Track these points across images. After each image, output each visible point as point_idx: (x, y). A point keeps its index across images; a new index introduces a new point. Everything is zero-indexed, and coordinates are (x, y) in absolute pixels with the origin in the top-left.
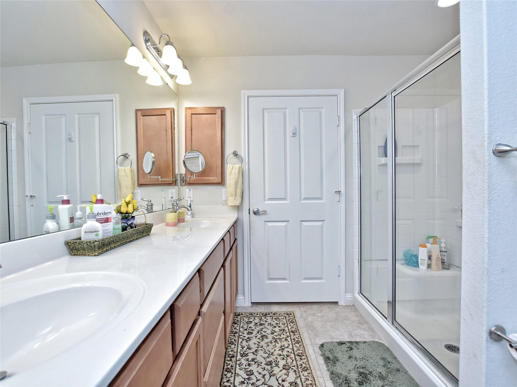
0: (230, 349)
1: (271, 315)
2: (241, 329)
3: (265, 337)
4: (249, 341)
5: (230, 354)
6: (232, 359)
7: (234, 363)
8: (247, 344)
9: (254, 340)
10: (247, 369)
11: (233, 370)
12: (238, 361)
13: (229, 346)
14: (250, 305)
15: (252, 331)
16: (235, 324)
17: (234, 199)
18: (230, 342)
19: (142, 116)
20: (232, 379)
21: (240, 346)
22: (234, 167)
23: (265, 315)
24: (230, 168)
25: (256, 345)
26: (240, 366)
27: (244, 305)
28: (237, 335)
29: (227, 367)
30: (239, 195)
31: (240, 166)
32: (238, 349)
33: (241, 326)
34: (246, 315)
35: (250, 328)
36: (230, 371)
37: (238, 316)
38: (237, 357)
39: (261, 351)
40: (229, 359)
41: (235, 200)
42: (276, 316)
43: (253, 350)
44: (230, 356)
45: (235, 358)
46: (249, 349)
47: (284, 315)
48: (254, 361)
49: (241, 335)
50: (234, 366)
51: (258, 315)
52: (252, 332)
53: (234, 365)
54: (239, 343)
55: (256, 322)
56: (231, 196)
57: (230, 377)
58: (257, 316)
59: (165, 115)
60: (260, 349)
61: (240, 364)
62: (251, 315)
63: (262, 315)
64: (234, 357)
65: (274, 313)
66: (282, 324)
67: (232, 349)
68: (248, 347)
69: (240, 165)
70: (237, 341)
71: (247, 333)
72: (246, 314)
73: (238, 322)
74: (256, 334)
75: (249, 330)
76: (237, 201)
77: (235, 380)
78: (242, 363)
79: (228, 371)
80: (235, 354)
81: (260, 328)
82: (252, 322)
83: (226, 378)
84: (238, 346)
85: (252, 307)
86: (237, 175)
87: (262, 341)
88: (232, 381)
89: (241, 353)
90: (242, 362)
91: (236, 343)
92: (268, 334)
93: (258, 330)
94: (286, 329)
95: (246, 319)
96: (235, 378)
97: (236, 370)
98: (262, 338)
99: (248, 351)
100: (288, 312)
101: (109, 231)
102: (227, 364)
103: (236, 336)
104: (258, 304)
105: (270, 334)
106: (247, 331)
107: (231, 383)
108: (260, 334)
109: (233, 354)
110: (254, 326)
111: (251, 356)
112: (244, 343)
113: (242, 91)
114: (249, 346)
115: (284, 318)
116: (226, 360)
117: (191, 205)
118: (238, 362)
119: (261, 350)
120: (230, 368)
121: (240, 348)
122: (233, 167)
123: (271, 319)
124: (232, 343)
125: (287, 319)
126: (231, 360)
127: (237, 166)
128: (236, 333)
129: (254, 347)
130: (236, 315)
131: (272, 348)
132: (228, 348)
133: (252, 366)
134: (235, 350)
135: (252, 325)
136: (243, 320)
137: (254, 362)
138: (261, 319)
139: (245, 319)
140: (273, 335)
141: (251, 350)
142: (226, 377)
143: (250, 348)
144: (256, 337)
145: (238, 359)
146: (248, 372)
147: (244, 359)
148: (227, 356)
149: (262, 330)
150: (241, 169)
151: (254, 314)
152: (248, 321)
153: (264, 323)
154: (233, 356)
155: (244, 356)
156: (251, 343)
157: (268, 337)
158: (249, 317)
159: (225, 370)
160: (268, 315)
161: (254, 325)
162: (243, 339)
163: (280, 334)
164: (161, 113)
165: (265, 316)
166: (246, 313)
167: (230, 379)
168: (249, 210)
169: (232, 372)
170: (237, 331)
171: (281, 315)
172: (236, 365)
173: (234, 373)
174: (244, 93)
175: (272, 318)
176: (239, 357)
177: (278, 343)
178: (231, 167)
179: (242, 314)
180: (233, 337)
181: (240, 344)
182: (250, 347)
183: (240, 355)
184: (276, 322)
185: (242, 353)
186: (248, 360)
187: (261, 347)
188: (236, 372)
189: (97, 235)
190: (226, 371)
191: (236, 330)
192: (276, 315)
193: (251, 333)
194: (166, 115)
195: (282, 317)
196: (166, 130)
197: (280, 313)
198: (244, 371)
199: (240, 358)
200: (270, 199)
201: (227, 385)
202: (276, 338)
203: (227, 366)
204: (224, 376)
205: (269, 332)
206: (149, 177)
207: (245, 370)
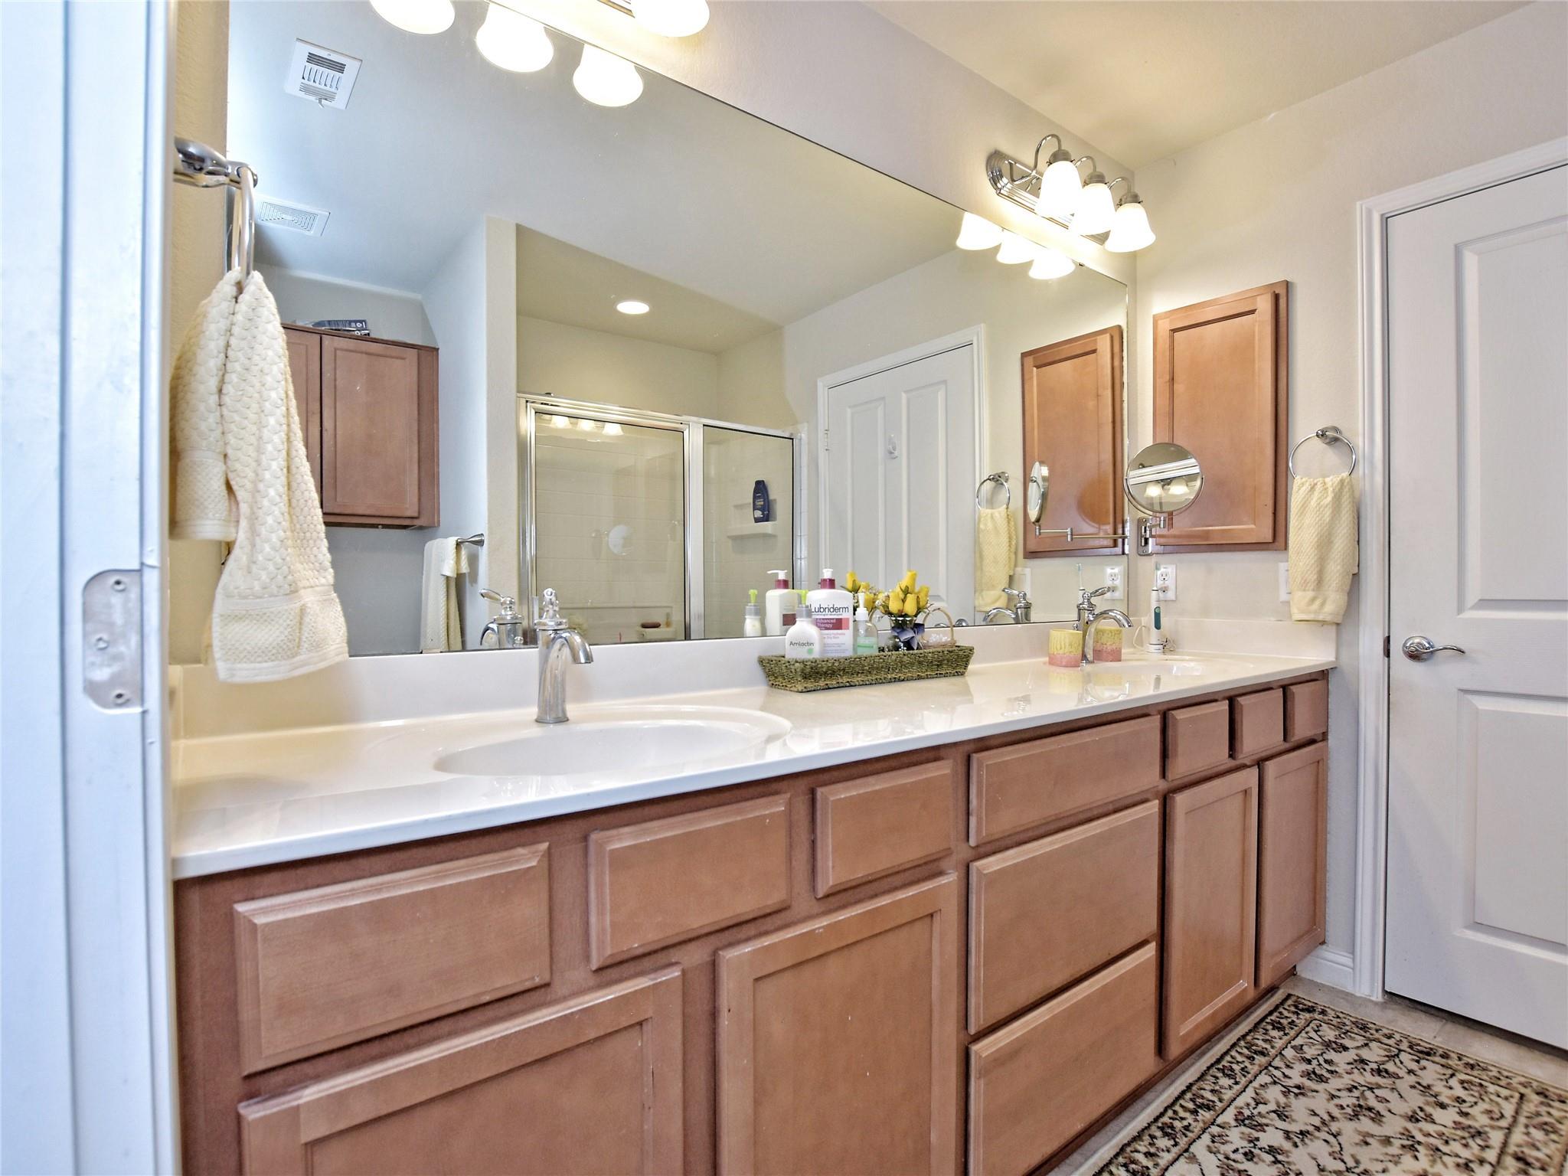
0: (1213, 1085)
1: (1450, 1062)
2: (1289, 1053)
3: (1373, 1115)
4: (1296, 1095)
5: (1203, 1097)
6: (1199, 1110)
7: (1201, 1124)
8: (1282, 1100)
9: (1320, 1103)
10: (1234, 1161)
11: (1185, 1139)
12: (1218, 1126)
13: (1214, 1077)
14: (1378, 996)
15: (1327, 1075)
16: (1273, 1029)
17: (1313, 600)
18: (1223, 1066)
19: (1035, 366)
20: (1165, 1158)
21: (1250, 1092)
22: (1319, 486)
23: (1421, 1052)
24: (1304, 488)
25: (1316, 1121)
26: (1213, 1142)
27: (1350, 990)
28: (1260, 1060)
29: (1171, 1123)
30: (1334, 585)
31: (1342, 481)
32: (1238, 1096)
33: (1293, 1043)
34: (1339, 1020)
35: (1326, 1061)
36: (1174, 1136)
37: (1302, 1010)
38: (1221, 1116)
39: (1325, 1144)
40: (1191, 1105)
41: (1318, 602)
42: (1476, 1077)
43: (1294, 1128)
44: (1201, 1101)
45: (1212, 1112)
46: (1279, 1116)
47: (1523, 1090)
48: (1274, 1156)
49: (1276, 1068)
50: (1196, 1130)
51: (1391, 1042)
52: (1327, 1079)
53: (1198, 1128)
54: (1256, 1084)
55: (1364, 1057)
56: (1304, 586)
57: (1163, 1150)
58: (1386, 1041)
59: (1094, 351)
60: (1323, 1135)
61: (1219, 1136)
62: (1361, 1029)
63: (1411, 1047)
64: (1209, 1109)
65: (1472, 1062)
66: (1483, 1113)
67: (1217, 1088)
68: (1281, 1109)
69: (1345, 474)
70: (1249, 1076)
71: (1303, 1072)
72: (1338, 1017)
73: (1292, 1029)
74: (1339, 1090)
75: (1317, 1068)
76: (1323, 604)
77: (1171, 1165)
78: (1224, 1138)
79: (1166, 1132)
80: (1218, 1103)
81: (1369, 1081)
82: (1348, 1048)
83: (1150, 1144)
84: (1244, 1091)
85: (1386, 1008)
86: (1328, 513)
87: (1351, 1120)
88: (1163, 1163)
89: (1241, 1113)
90: (1227, 1136)
91: (1243, 1078)
92: (1390, 1111)
93: (1353, 1081)
94: (1496, 1138)
95: (1330, 1034)
96: (1176, 1160)
97: (1194, 1144)
98: (1354, 1110)
99: (1272, 1120)
100: (1550, 1089)
101: (843, 647)
102: (1174, 1113)
103: (1256, 1062)
104: (1419, 1007)
105: (1401, 1116)
106: (1310, 1067)
107: (1156, 1165)
108: (1358, 1098)
109: (1213, 1102)
110: (1348, 1064)
111: (1271, 1137)
112: (1274, 1094)
113: (1358, 204)
114: (1287, 1109)
115: (1515, 1100)
116: (1178, 1104)
117: (1159, 614)
118: (1215, 1130)
119: (1325, 1141)
120: (1177, 1130)
121: (1248, 1096)
122: (1316, 484)
123: (1444, 1074)
124: (1230, 1073)
125: (1529, 1108)
126: (1194, 1112)
127: (1332, 481)
128: (1262, 1053)
129: (1301, 1120)
130: (1296, 1007)
131: (1377, 1160)
132: (1206, 1080)
133: (1256, 1163)
134: (1225, 1094)
135: (1341, 1060)
136: (1316, 1031)
137: (1273, 1159)
138: (1393, 1056)
139: (1328, 1030)
140: (1410, 1126)
141: (1285, 1121)
142: (1151, 1142)
143: (1287, 1117)
144: (1333, 1097)
145: (1219, 1121)
146: (1232, 1170)
147: (1243, 1133)
148: (1189, 1096)
149: (1375, 1091)
150: (1346, 490)
151: (1377, 1031)
152: (1335, 1042)
153: (1402, 1073)
154: (1208, 1105)
155: (1245, 1125)
156: (1299, 1107)
157: (1384, 1119)
158: (1348, 1031)
159: (1160, 1125)
160: (1438, 1059)
161: (1352, 1061)
162: (1278, 1081)
163: (1447, 1134)
164: (1081, 349)
165: (1419, 1055)
166: (1341, 1015)
167: (1161, 1154)
168: (1388, 640)
169: (1177, 1140)
170: (1271, 1050)
171: (1502, 1083)
172: (1204, 1132)
173: (1182, 1145)
174: (1366, 208)
175: (1450, 1072)
176: (1228, 1117)
177: (1416, 1158)
178: (1306, 488)
179: (1323, 1012)
180: (1244, 1059)
181: (1255, 1088)
182: (1286, 1113)
183: (1236, 1115)
184: (1459, 1091)
185: (1247, 1113)
186: (1253, 1141)
187: (1332, 1134)
188: (1191, 1150)
189: (810, 651)
190: (1161, 1129)
191: (1268, 1046)
192: (1475, 1073)
193: (1321, 1079)
194: (1098, 351)
195: (1504, 1092)
196: (1098, 396)
197: (1506, 1074)
198: (1219, 1160)
199: (1229, 1123)
200: (1484, 603)
201: (1141, 1163)
202: (1419, 1137)
203: (1170, 1118)
204: (1146, 1138)
205: (1402, 1108)
206: (1038, 530)
207: (1225, 1160)
